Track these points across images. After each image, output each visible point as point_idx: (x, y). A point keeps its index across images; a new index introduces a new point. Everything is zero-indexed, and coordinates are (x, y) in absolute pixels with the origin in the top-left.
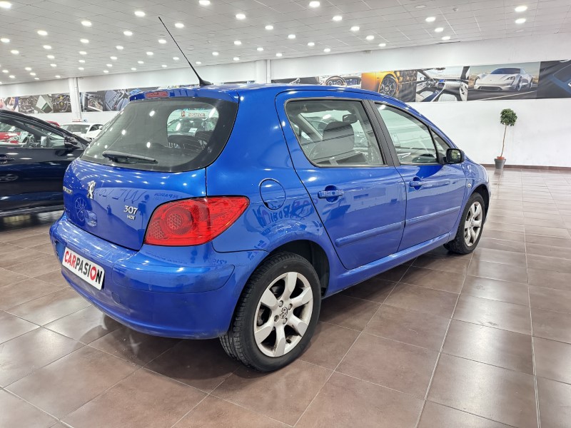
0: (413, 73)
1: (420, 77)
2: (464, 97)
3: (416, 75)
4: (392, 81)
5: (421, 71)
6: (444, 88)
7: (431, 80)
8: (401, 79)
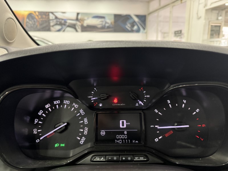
0: (47, 14)
1: (51, 17)
2: (79, 30)
3: (49, 15)
4: (33, 18)
5: (52, 13)
6: (67, 24)
7: (59, 19)
8: (40, 17)
